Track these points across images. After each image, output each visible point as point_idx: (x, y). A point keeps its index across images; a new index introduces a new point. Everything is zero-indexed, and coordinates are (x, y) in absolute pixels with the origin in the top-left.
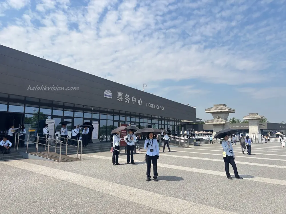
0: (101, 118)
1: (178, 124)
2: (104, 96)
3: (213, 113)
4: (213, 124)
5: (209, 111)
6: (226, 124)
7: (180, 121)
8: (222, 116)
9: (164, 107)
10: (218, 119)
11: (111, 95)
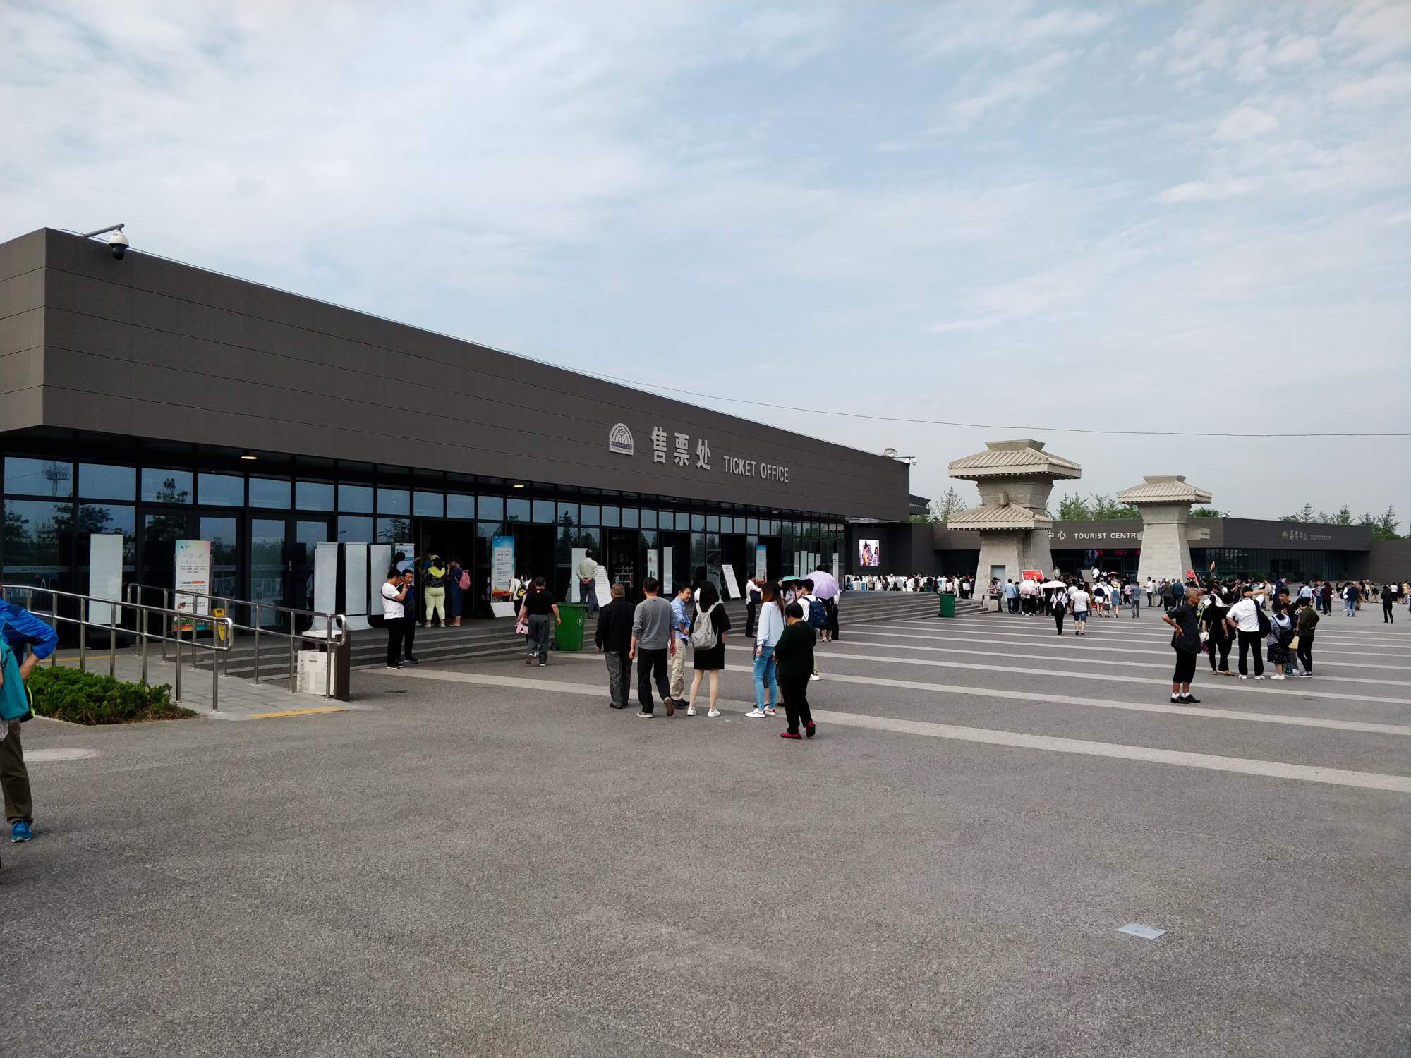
2: (612, 449)
3: (983, 481)
5: (965, 472)
6: (1037, 528)
7: (844, 522)
8: (1022, 492)
9: (787, 470)
10: (1005, 506)
11: (630, 444)
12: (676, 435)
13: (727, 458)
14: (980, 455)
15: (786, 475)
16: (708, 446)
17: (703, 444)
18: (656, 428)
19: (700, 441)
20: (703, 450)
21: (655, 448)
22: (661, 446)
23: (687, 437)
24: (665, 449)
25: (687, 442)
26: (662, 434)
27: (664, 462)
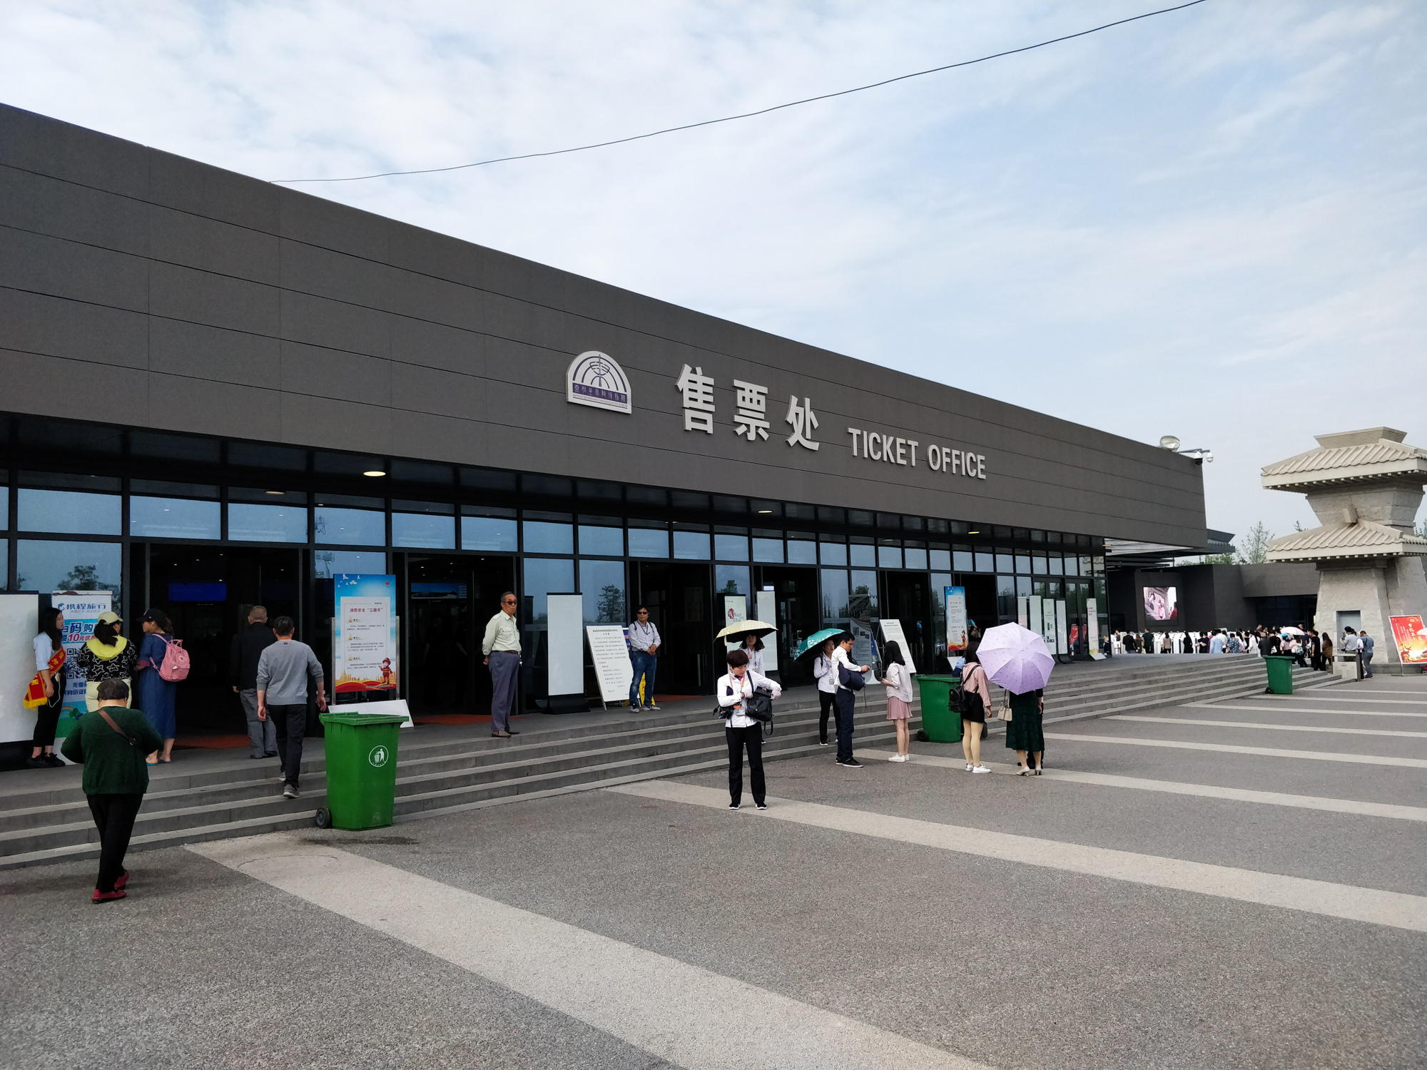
0: (526, 549)
1: (1085, 568)
2: (572, 397)
3: (1314, 490)
4: (1315, 559)
5: (1287, 480)
6: (1407, 554)
7: (1102, 551)
8: (1380, 503)
9: (983, 458)
10: (1352, 525)
11: (621, 391)
12: (737, 383)
13: (855, 432)
14: (1308, 455)
15: (980, 466)
16: (811, 409)
17: (801, 404)
18: (687, 369)
19: (794, 400)
20: (801, 415)
21: (687, 403)
22: (700, 401)
23: (764, 390)
24: (712, 408)
25: (762, 399)
26: (700, 378)
27: (710, 430)
